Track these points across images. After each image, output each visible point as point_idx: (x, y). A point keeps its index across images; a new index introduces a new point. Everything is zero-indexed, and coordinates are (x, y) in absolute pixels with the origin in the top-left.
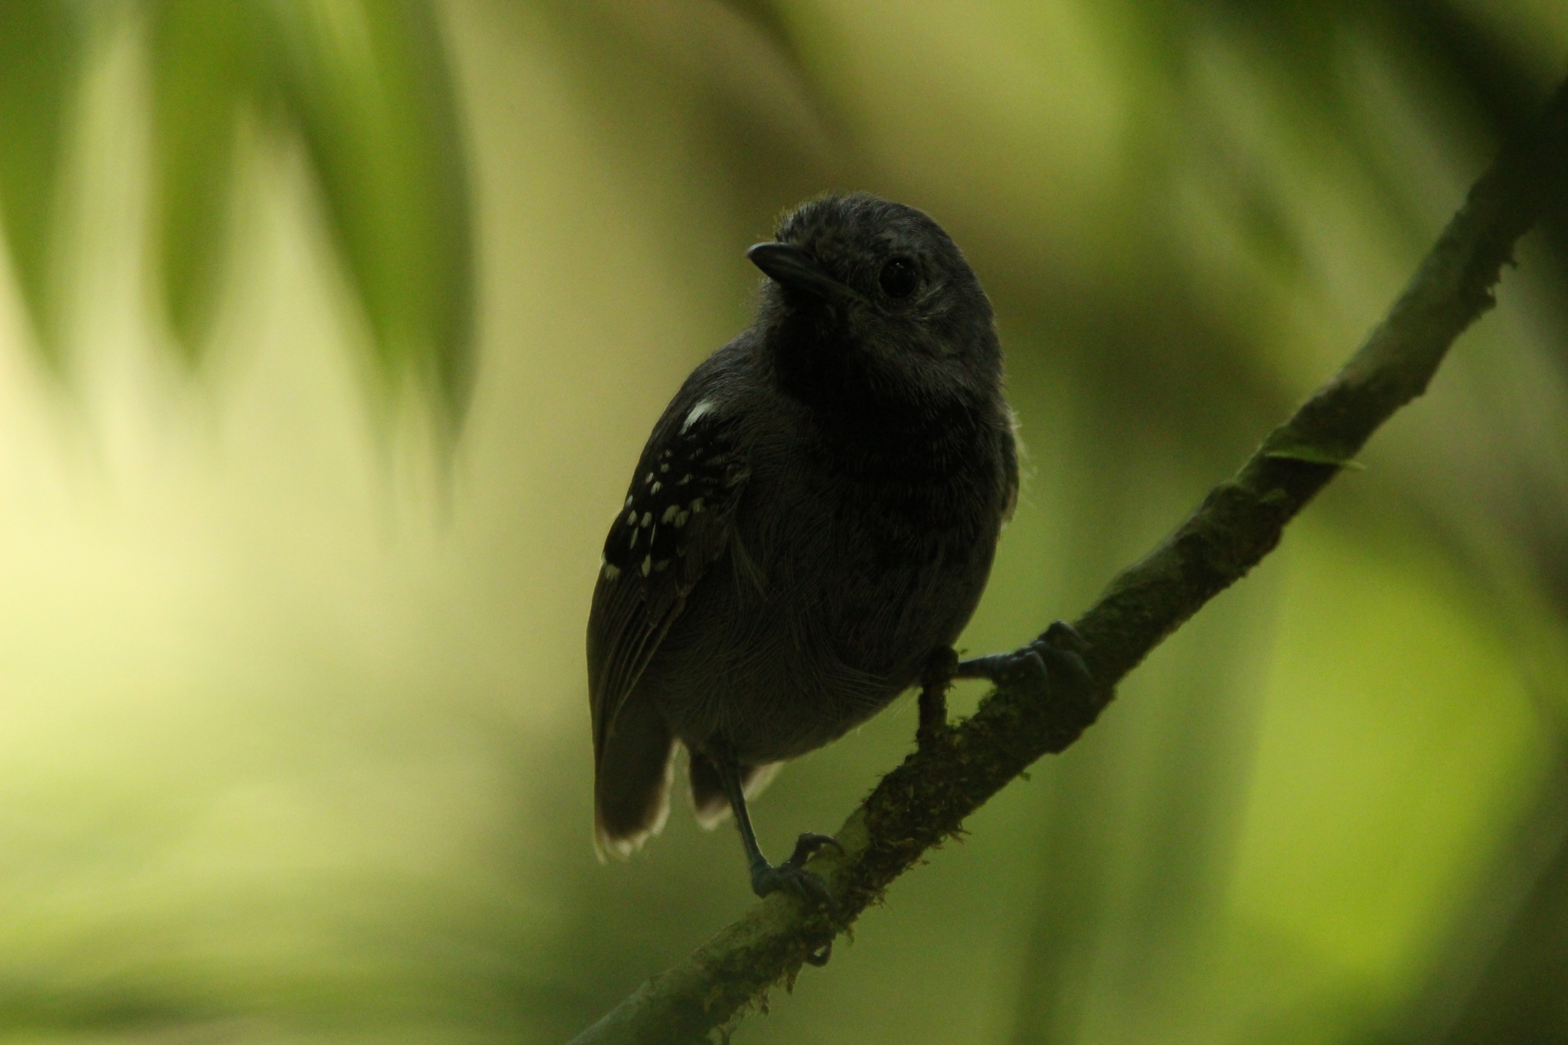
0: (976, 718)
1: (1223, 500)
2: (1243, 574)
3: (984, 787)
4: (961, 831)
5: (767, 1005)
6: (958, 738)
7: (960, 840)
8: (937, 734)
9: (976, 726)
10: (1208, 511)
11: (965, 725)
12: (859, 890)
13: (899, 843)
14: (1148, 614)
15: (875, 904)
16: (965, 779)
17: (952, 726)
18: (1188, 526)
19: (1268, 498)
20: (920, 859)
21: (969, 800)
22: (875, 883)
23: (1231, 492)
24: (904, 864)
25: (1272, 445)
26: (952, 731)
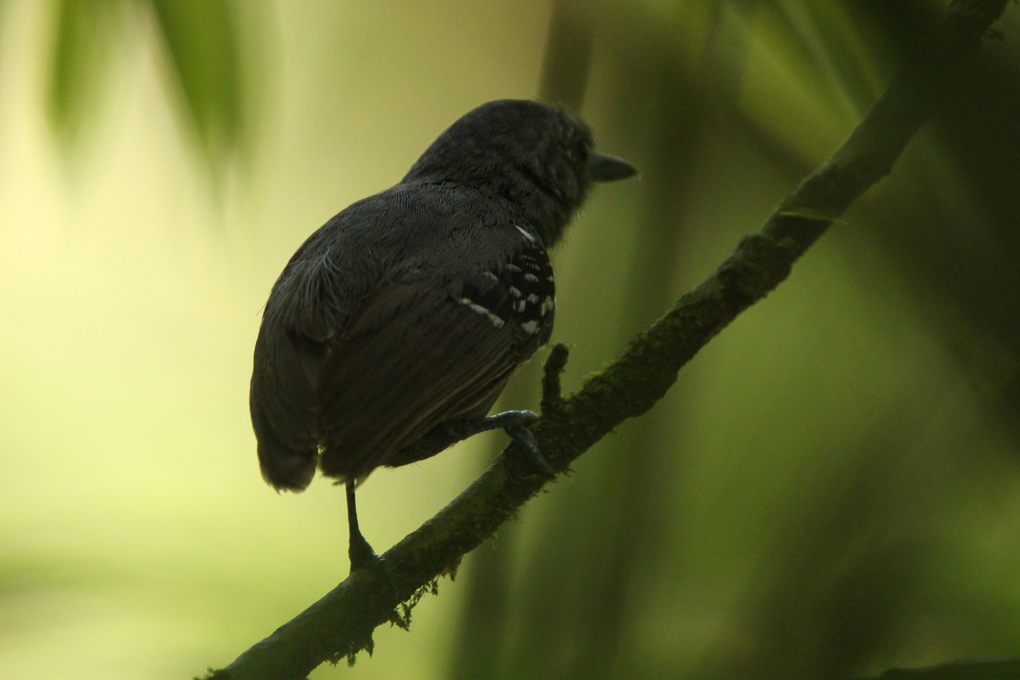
0: (582, 394)
1: (751, 245)
2: (763, 295)
3: (586, 442)
4: (570, 470)
5: (436, 588)
6: (568, 406)
7: (569, 476)
8: (554, 403)
9: (581, 398)
10: (741, 252)
11: (574, 398)
12: (500, 510)
13: (528, 478)
14: (700, 323)
15: (510, 520)
16: (572, 435)
17: (565, 398)
18: (727, 263)
19: (781, 244)
20: (541, 489)
21: (577, 450)
22: (511, 506)
23: (756, 240)
24: (530, 493)
25: (785, 208)
26: (564, 402)
